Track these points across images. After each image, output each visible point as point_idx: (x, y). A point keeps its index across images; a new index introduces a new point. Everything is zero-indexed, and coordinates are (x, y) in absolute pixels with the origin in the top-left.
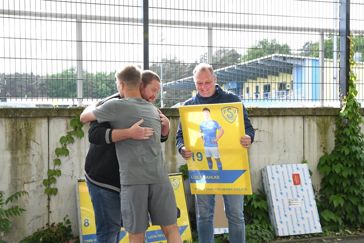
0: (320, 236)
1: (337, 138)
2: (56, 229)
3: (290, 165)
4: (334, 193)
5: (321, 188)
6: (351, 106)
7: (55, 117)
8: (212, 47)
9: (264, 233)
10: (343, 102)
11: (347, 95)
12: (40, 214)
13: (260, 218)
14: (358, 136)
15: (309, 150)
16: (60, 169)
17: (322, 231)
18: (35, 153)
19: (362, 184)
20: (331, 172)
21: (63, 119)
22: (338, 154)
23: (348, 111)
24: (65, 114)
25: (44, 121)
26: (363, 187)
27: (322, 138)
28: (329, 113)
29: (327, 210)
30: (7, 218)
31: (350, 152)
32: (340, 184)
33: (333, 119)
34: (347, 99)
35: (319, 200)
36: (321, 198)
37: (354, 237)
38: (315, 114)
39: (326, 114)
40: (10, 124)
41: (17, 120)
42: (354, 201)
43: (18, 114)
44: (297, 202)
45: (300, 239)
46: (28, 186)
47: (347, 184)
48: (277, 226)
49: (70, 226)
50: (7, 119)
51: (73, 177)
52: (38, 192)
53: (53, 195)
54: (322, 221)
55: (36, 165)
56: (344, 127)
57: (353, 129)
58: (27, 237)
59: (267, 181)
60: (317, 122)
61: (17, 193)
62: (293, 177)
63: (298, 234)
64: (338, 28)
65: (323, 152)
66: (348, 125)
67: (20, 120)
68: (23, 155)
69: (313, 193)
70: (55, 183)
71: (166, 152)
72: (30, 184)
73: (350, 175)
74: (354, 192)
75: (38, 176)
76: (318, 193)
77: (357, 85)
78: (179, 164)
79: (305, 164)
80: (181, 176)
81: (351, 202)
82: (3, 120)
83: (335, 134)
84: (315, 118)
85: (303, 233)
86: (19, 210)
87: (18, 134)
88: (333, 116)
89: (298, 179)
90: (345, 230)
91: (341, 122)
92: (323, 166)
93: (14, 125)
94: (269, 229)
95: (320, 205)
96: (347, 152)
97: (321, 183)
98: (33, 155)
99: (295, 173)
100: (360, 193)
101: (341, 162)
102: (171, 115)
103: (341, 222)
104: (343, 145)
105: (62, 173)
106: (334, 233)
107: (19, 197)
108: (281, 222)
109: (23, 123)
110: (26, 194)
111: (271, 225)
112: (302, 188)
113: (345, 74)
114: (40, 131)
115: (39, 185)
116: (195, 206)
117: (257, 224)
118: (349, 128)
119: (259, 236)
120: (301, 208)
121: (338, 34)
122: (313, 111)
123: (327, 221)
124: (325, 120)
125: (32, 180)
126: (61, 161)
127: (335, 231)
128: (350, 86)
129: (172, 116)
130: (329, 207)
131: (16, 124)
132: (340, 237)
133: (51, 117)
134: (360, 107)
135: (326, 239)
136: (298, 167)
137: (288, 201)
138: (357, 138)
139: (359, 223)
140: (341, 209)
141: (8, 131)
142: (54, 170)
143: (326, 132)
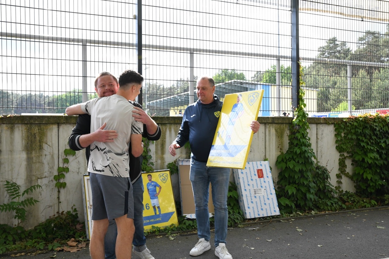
0: (278, 218)
1: (290, 141)
2: (65, 216)
3: (255, 162)
4: (288, 184)
5: (279, 180)
6: (301, 116)
7: (64, 123)
8: (194, 67)
9: (236, 217)
10: (295, 113)
11: (298, 108)
12: (51, 204)
13: (232, 205)
14: (306, 139)
15: (270, 150)
16: (68, 166)
17: (280, 214)
18: (47, 153)
19: (309, 176)
20: (286, 167)
21: (71, 125)
22: (291, 153)
23: (299, 120)
24: (72, 121)
25: (55, 127)
26: (310, 178)
27: (279, 140)
28: (284, 122)
29: (283, 197)
30: (24, 207)
31: (300, 152)
32: (293, 176)
33: (287, 126)
34: (298, 110)
35: (277, 189)
36: (278, 188)
37: (303, 217)
38: (274, 122)
39: (282, 122)
40: (25, 129)
41: (32, 126)
42: (303, 190)
43: (32, 121)
44: (261, 191)
45: (263, 220)
46: (41, 181)
47: (298, 176)
48: (245, 210)
49: (77, 214)
50: (23, 125)
51: (79, 173)
52: (50, 186)
53: (62, 188)
54: (280, 205)
55: (48, 163)
56: (295, 132)
57: (303, 134)
58: (41, 223)
59: (237, 176)
60: (275, 128)
61: (32, 187)
62: (257, 172)
63: (262, 216)
64: (290, 56)
65: (280, 151)
66: (299, 131)
67: (34, 126)
68: (37, 155)
69: (273, 184)
70: (64, 178)
71: (156, 152)
72: (43, 179)
73: (301, 169)
74: (303, 183)
75: (49, 172)
76: (276, 184)
77: (305, 100)
78: (167, 162)
79: (266, 162)
80: (169, 171)
81: (301, 190)
82: (20, 125)
83: (289, 138)
84: (274, 125)
85: (265, 215)
86: (34, 201)
87: (33, 138)
88: (287, 123)
89: (261, 174)
90: (297, 212)
91: (293, 128)
92: (280, 163)
93: (29, 130)
94: (239, 213)
95: (278, 194)
96: (298, 151)
97: (279, 177)
98: (46, 155)
99: (259, 168)
100: (308, 183)
101: (293, 159)
102: (160, 122)
103: (294, 207)
104: (295, 146)
105: (69, 170)
106: (289, 215)
107: (33, 190)
108: (249, 208)
109: (37, 129)
110: (40, 187)
111: (241, 210)
112: (265, 180)
113: (296, 91)
114: (52, 135)
115: (51, 180)
116: (180, 196)
117: (230, 210)
118: (300, 133)
119: (231, 219)
120: (264, 196)
121: (291, 60)
122: (273, 120)
123: (283, 206)
124: (282, 127)
125: (44, 176)
126: (69, 159)
127: (289, 214)
128: (300, 100)
129: (161, 122)
130: (285, 195)
131: (31, 129)
132: (293, 217)
133: (60, 123)
134: (308, 116)
135: (283, 220)
136: (261, 164)
137: (253, 191)
138: (305, 141)
139: (307, 207)
140: (293, 196)
141: (24, 135)
142: (63, 167)
143: (282, 136)
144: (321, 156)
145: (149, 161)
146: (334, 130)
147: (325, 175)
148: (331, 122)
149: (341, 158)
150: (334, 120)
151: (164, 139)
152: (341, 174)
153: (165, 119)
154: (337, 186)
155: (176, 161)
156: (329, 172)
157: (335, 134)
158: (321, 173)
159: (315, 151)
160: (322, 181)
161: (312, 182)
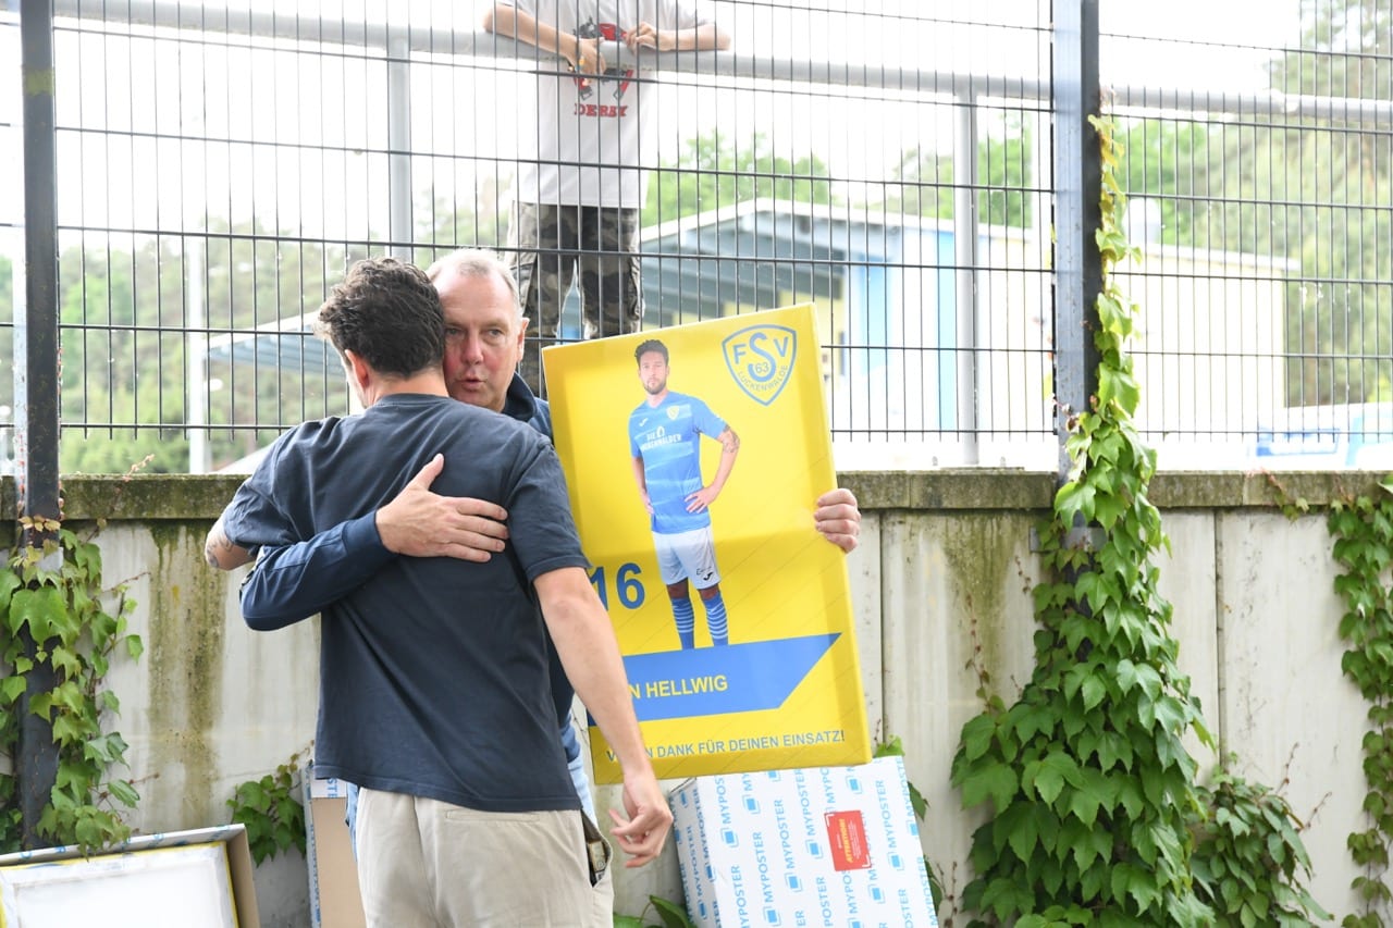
1: (1046, 625)
3: (817, 771)
4: (1032, 903)
5: (971, 879)
6: (1111, 463)
8: (410, 154)
10: (1075, 445)
11: (1090, 410)
14: (1147, 612)
15: (913, 686)
19: (1167, 856)
20: (1020, 796)
22: (1049, 704)
23: (1097, 488)
26: (1171, 868)
27: (974, 622)
28: (1003, 500)
31: (1107, 694)
32: (1061, 855)
33: (1026, 526)
34: (1092, 430)
38: (940, 502)
39: (991, 506)
47: (1095, 855)
56: (1076, 566)
57: (1118, 575)
59: (699, 854)
60: (947, 544)
62: (829, 829)
64: (1046, 80)
65: (981, 693)
66: (1097, 558)
69: (932, 906)
71: (157, 715)
73: (1110, 809)
74: (1129, 896)
76: (958, 903)
77: (1138, 360)
78: (229, 776)
79: (890, 762)
83: (1036, 605)
84: (940, 523)
88: (1022, 511)
89: (856, 841)
91: (1062, 543)
92: (978, 764)
96: (1093, 692)
97: (972, 855)
99: (841, 806)
100: (1159, 900)
101: (1065, 743)
102: (186, 515)
104: (1074, 658)
112: (878, 884)
113: (1080, 303)
121: (1046, 105)
122: (930, 490)
124: (988, 535)
128: (1101, 365)
129: (193, 516)
134: (1154, 467)
136: (855, 775)
138: (1137, 624)
143: (990, 596)
144: (1250, 718)
145: (104, 780)
146: (1330, 554)
147: (1275, 846)
148: (1306, 498)
149: (1378, 731)
150: (1330, 490)
151: (214, 623)
152: (1380, 833)
153: (220, 492)
154: (1359, 917)
155: (293, 768)
156: (1304, 822)
157: (1339, 579)
158: (1248, 832)
159: (1203, 689)
160: (1252, 886)
161: (1188, 888)
